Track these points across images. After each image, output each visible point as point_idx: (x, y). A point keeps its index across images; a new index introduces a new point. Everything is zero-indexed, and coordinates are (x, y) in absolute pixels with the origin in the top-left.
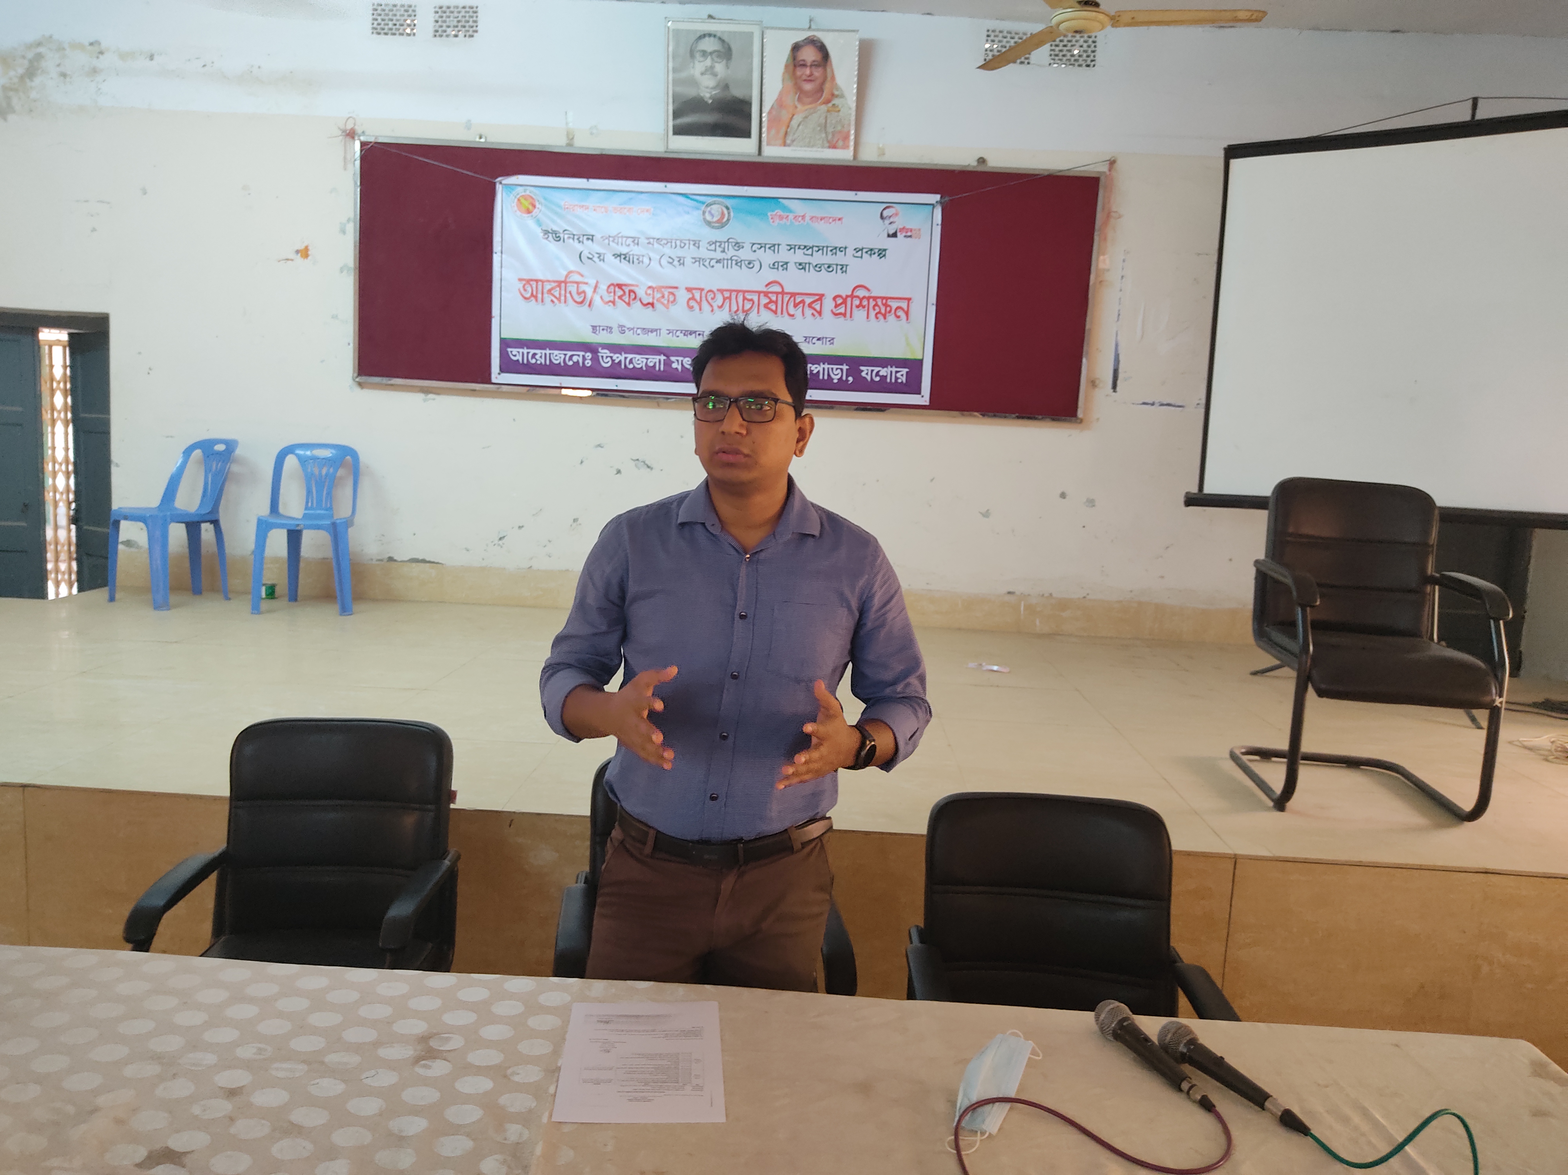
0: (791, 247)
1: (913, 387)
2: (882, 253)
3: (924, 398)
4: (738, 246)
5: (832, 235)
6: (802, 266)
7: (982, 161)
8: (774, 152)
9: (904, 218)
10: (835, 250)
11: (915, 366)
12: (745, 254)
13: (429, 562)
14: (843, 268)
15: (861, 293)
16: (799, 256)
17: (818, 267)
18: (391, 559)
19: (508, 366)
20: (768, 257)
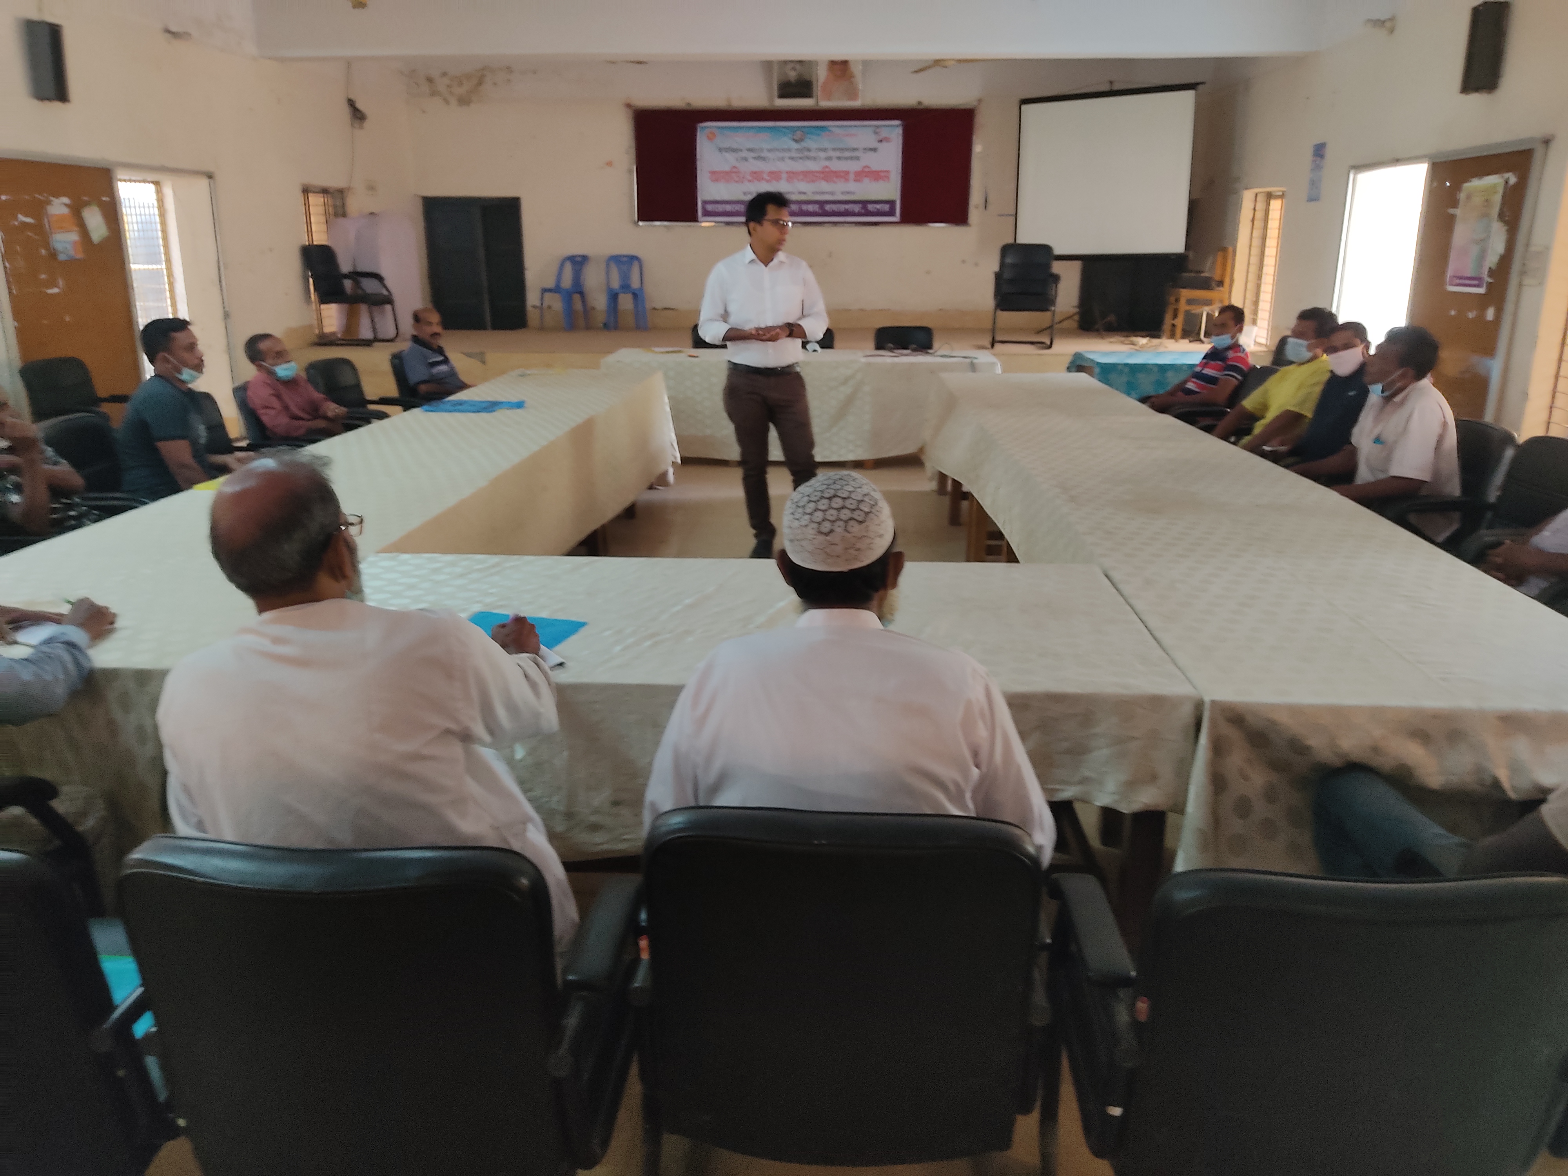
0: (834, 149)
1: (891, 213)
2: (874, 150)
3: (897, 218)
4: (809, 150)
5: (852, 142)
6: (839, 158)
7: (920, 103)
8: (825, 104)
9: (884, 133)
10: (855, 150)
11: (892, 203)
12: (812, 154)
13: (672, 309)
14: (858, 158)
15: (867, 170)
16: (838, 154)
17: (846, 158)
18: (655, 309)
19: (707, 213)
20: (822, 155)
